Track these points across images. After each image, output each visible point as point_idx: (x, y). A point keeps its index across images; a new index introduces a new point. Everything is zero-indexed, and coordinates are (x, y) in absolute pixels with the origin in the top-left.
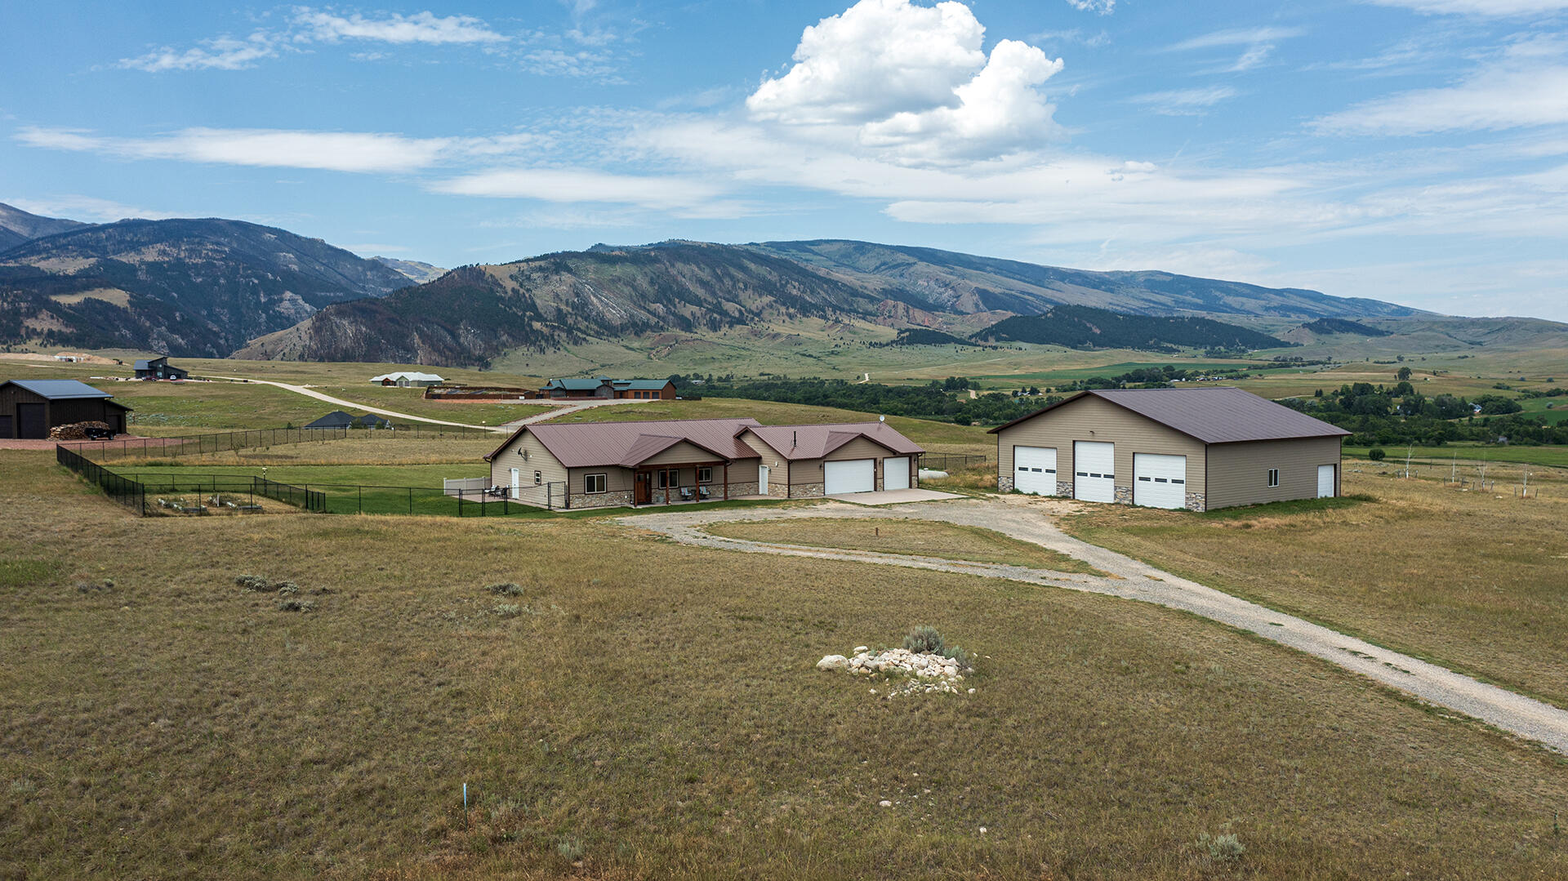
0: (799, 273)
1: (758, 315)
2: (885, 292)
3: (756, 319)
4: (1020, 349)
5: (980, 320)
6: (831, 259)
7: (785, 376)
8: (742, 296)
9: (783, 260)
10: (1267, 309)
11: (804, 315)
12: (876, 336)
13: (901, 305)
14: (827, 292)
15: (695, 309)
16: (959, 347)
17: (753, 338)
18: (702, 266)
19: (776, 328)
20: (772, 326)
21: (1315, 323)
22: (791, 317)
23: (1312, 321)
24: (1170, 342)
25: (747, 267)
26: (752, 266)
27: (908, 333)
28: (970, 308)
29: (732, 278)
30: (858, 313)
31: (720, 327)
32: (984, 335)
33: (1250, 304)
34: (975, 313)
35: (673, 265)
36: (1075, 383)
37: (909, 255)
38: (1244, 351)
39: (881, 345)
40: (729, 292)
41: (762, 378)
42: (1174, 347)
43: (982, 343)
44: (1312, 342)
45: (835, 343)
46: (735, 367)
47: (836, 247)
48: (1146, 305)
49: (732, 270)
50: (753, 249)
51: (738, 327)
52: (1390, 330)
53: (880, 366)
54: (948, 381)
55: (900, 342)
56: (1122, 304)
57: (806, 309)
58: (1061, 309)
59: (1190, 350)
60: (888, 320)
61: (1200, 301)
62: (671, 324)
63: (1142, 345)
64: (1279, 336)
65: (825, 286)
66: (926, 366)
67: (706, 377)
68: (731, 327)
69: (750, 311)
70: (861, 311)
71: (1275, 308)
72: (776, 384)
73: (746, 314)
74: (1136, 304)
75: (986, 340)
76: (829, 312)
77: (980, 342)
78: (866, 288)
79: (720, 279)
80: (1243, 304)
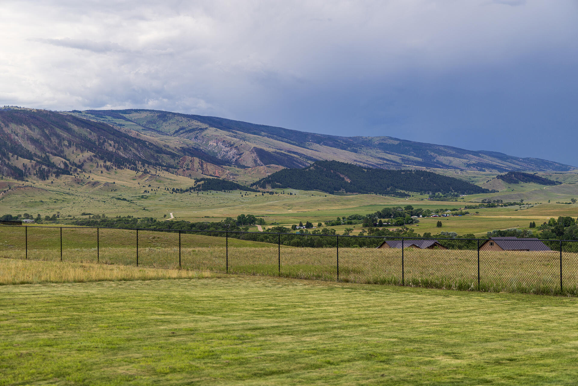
0: (113, 134)
1: (80, 167)
2: (183, 150)
3: (79, 170)
4: (291, 194)
5: (259, 172)
6: (140, 125)
7: (103, 215)
8: (67, 152)
9: (100, 123)
10: (468, 165)
11: (119, 168)
12: (177, 184)
13: (197, 160)
14: (137, 150)
15: (26, 161)
16: (244, 192)
17: (76, 185)
18: (33, 127)
19: (95, 177)
20: (92, 176)
21: (506, 175)
22: (108, 168)
23: (503, 174)
24: (403, 190)
25: (70, 128)
26: (75, 128)
27: (203, 182)
28: (249, 162)
29: (58, 136)
30: (163, 166)
31: (48, 177)
32: (263, 183)
33: (456, 161)
34: (253, 167)
35: (7, 126)
36: (339, 219)
37: (201, 122)
38: (457, 196)
39: (182, 191)
40: (56, 149)
41: (84, 217)
42: (406, 193)
43: (261, 189)
44: (505, 190)
45: (144, 189)
46: (61, 209)
47: (144, 115)
48: (381, 162)
49: (59, 131)
50: (76, 115)
51: (64, 176)
52: (559, 180)
53: (182, 207)
54: (239, 218)
55: (196, 189)
56: (363, 161)
57: (120, 163)
58: (319, 163)
59: (418, 195)
60: (187, 172)
61: (420, 160)
62: (5, 174)
63: (382, 191)
64: (480, 184)
65: (136, 145)
66: (218, 207)
67: (35, 216)
68: (57, 176)
69: (74, 164)
70: (165, 164)
71: (474, 165)
72: (97, 221)
73: (70, 166)
74: (374, 161)
75: (264, 187)
76: (139, 165)
77: (260, 189)
78: (168, 147)
79: (48, 138)
80: (451, 162)
